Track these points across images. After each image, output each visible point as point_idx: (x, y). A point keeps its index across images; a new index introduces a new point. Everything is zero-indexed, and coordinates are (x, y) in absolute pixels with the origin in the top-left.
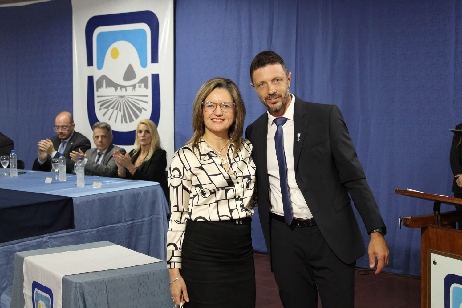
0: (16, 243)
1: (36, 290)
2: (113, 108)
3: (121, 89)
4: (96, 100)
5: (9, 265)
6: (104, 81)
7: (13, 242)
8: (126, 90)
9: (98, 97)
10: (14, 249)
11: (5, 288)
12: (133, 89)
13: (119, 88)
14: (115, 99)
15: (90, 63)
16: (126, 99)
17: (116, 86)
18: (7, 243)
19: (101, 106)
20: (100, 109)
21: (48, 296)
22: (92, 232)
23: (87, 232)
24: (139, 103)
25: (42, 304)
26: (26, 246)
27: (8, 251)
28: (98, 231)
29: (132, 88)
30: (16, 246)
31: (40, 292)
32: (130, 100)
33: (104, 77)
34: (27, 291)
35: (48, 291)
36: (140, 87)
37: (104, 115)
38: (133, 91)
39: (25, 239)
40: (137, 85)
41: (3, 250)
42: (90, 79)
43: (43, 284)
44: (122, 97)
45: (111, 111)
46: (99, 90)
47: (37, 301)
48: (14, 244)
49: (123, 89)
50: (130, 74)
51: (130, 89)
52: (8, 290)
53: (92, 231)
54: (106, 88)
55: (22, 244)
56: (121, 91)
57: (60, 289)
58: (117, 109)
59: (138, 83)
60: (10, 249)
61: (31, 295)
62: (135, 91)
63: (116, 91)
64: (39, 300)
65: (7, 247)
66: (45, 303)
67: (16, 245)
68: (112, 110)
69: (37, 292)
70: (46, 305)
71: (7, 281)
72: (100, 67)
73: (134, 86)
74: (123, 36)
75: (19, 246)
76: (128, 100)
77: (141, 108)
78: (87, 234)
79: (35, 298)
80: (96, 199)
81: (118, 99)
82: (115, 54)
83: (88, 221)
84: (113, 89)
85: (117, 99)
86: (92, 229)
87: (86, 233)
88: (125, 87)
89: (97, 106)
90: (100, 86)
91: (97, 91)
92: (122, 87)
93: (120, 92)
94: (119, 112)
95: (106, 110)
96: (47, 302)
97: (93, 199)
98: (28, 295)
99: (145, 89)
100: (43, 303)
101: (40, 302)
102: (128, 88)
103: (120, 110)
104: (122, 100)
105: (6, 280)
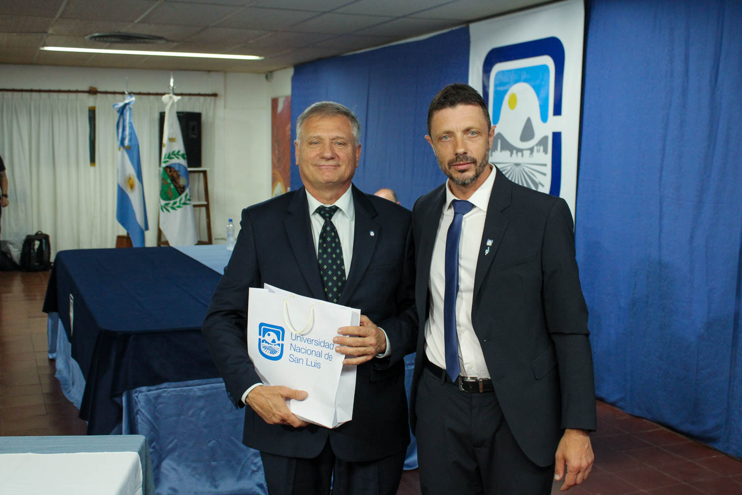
0: (196, 384)
3: (517, 153)
5: (182, 417)
6: (499, 141)
7: (191, 382)
8: (522, 156)
10: (191, 394)
11: (173, 450)
12: (530, 154)
13: (515, 152)
14: (509, 168)
16: (522, 169)
17: (511, 149)
18: (180, 383)
24: (536, 176)
26: (215, 391)
27: (182, 395)
29: (529, 152)
30: (196, 390)
32: (526, 169)
33: (499, 136)
36: (538, 151)
38: (530, 157)
39: (212, 380)
40: (535, 148)
41: (173, 393)
44: (517, 165)
46: (493, 153)
48: (191, 386)
49: (520, 154)
50: (527, 133)
51: (526, 153)
52: (176, 454)
54: (501, 151)
55: (208, 386)
56: (517, 156)
59: (537, 145)
60: (185, 394)
62: (532, 156)
63: (511, 156)
65: (181, 390)
67: (195, 388)
71: (176, 440)
72: (495, 121)
73: (531, 150)
75: (200, 390)
76: (524, 169)
77: (538, 182)
81: (513, 169)
82: (513, 103)
84: (508, 153)
85: (511, 168)
88: (520, 150)
90: (495, 148)
91: (491, 155)
92: (518, 150)
93: (516, 158)
99: (544, 154)
102: (524, 152)
104: (517, 169)
105: (174, 439)
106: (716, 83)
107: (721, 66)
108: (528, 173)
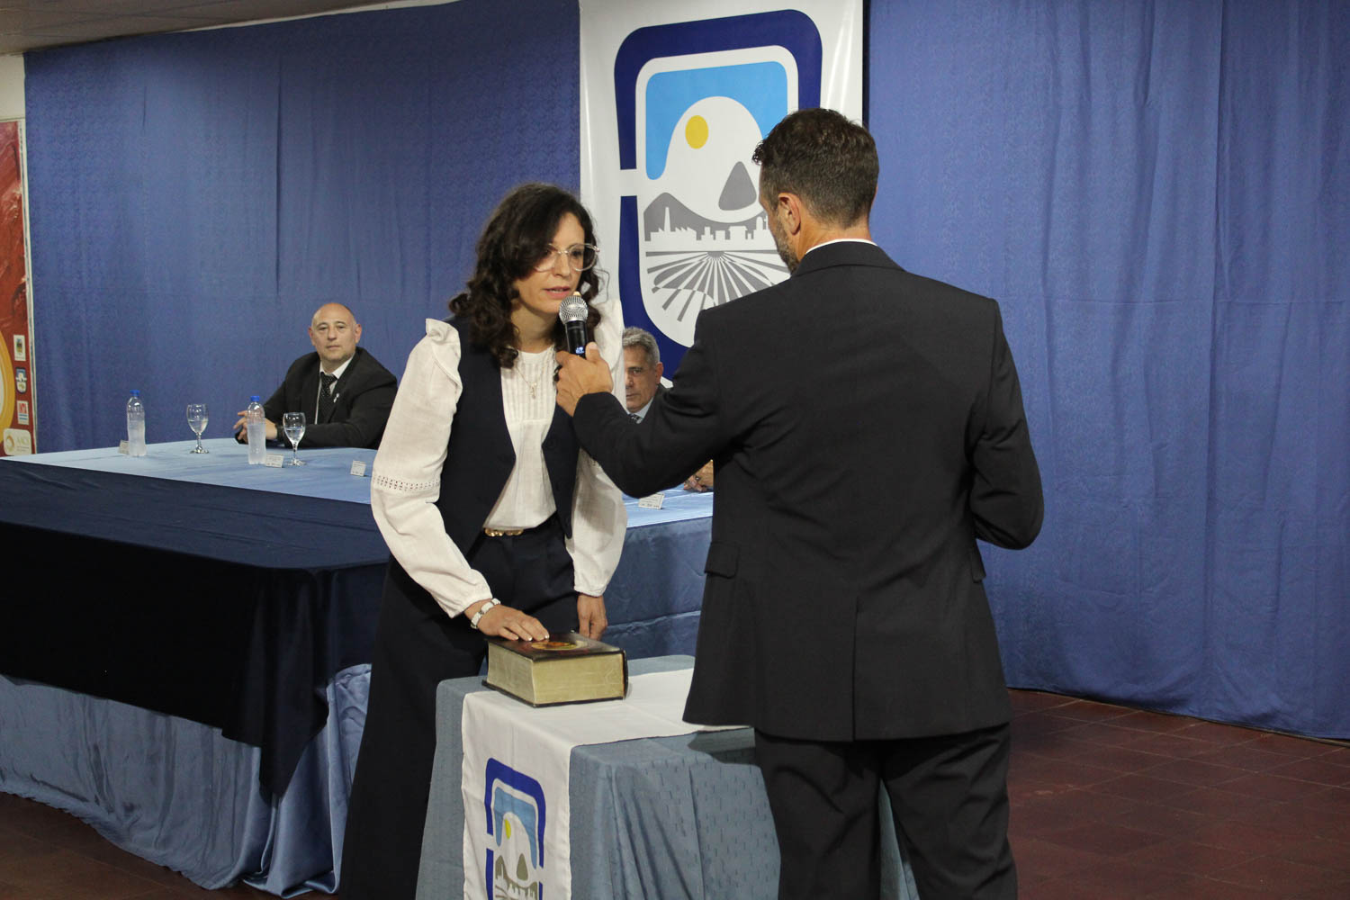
1: (497, 783)
2: (690, 286)
3: (713, 232)
4: (645, 263)
6: (667, 209)
8: (728, 237)
9: (649, 254)
12: (747, 232)
13: (707, 230)
14: (696, 261)
15: (628, 160)
16: (727, 261)
17: (699, 224)
19: (657, 281)
20: (655, 290)
21: (530, 800)
22: (638, 632)
23: (625, 631)
24: (764, 273)
25: (515, 823)
28: (653, 629)
29: (744, 228)
31: (507, 789)
32: (739, 262)
33: (666, 199)
34: (473, 786)
35: (530, 786)
37: (665, 306)
38: (747, 238)
40: (759, 221)
42: (629, 205)
43: (516, 768)
44: (716, 254)
45: (684, 294)
46: (653, 235)
47: (500, 815)
49: (721, 234)
50: (738, 190)
51: (738, 233)
53: (638, 628)
54: (673, 230)
56: (714, 238)
57: (565, 781)
58: (701, 289)
61: (481, 795)
62: (752, 237)
63: (699, 238)
64: (505, 812)
66: (521, 820)
68: (689, 292)
69: (498, 788)
70: (525, 826)
72: (655, 171)
73: (750, 225)
74: (722, 83)
76: (732, 263)
78: (626, 635)
79: (492, 805)
80: (650, 539)
81: (705, 260)
82: (698, 136)
83: (628, 601)
84: (692, 233)
85: (702, 262)
86: (637, 623)
87: (620, 632)
88: (725, 227)
89: (646, 281)
90: (654, 224)
91: (648, 238)
92: (716, 226)
93: (710, 242)
94: (708, 297)
95: (672, 291)
96: (529, 818)
97: (641, 538)
98: (474, 799)
100: (518, 820)
101: (509, 816)
102: (732, 229)
103: (711, 293)
104: (716, 263)
106: (1146, 98)
107: (1154, 69)
108: (741, 266)
